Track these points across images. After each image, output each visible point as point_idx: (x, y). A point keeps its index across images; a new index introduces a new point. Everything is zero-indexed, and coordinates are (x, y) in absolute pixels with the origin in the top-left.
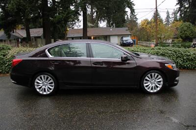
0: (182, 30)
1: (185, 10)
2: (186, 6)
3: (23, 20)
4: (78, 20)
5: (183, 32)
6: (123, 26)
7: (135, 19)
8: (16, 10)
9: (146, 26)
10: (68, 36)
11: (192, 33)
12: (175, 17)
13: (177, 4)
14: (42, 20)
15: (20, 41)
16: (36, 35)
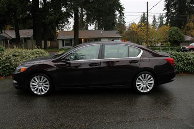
0: (171, 34)
1: (172, 15)
2: (173, 11)
3: (13, 20)
4: (68, 22)
5: (171, 36)
6: (112, 29)
7: (123, 23)
8: (6, 10)
9: (137, 29)
10: (58, 38)
11: (180, 37)
12: (161, 22)
13: (164, 9)
14: (32, 21)
15: (9, 42)
16: (26, 37)
